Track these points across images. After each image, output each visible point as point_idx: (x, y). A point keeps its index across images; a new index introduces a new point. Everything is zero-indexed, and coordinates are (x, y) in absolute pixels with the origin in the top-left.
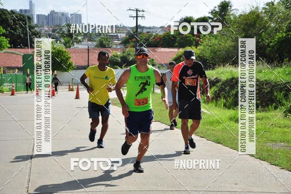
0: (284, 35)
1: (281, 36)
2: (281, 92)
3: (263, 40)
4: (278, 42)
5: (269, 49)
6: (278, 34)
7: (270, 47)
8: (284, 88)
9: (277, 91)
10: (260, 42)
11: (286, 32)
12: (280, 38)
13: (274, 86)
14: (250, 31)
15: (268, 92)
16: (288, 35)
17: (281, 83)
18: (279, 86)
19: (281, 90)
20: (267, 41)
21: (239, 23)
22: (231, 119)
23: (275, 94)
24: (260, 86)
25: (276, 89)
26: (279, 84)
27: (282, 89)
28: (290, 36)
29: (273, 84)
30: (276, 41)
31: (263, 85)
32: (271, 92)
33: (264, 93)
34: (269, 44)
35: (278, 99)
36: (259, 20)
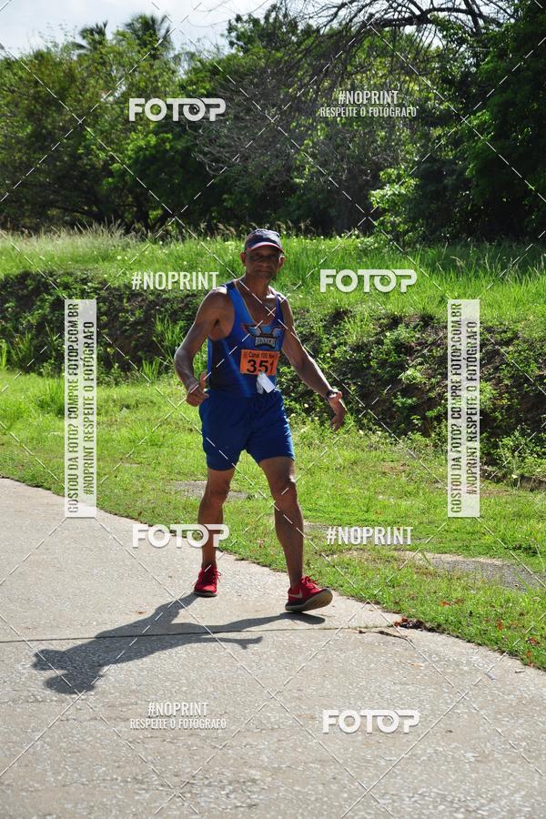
0: (153, 140)
1: (142, 143)
2: (175, 322)
3: (89, 152)
4: (136, 161)
5: (110, 180)
6: (133, 135)
7: (111, 174)
8: (182, 310)
9: (162, 320)
10: (80, 157)
11: (156, 133)
12: (140, 148)
13: (152, 305)
14: (49, 120)
15: (136, 323)
16: (164, 141)
17: (172, 295)
18: (168, 306)
19: (174, 317)
20: (102, 155)
21: (13, 92)
22: (43, 405)
23: (159, 328)
24: (111, 302)
25: (161, 313)
26: (167, 300)
27: (175, 313)
28: (168, 146)
29: (151, 298)
30: (130, 158)
31: (121, 301)
32: (147, 321)
33: (124, 323)
34: (106, 164)
35: (166, 343)
36: (74, 89)
